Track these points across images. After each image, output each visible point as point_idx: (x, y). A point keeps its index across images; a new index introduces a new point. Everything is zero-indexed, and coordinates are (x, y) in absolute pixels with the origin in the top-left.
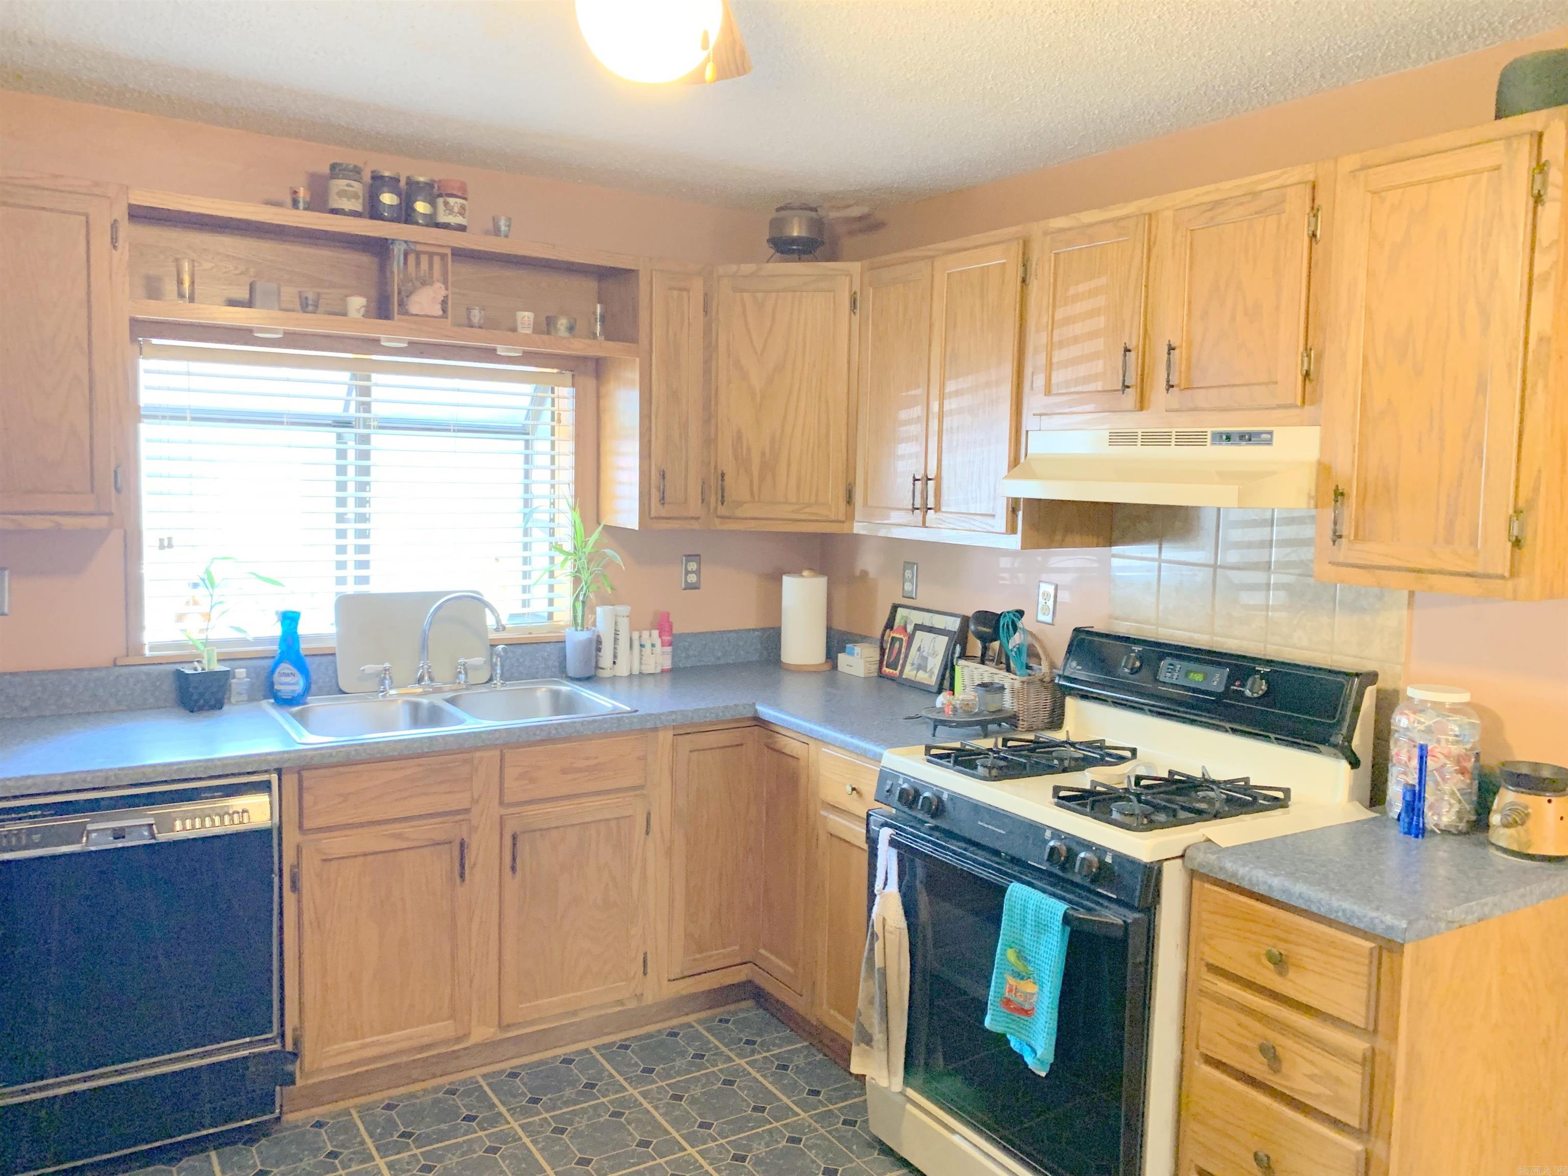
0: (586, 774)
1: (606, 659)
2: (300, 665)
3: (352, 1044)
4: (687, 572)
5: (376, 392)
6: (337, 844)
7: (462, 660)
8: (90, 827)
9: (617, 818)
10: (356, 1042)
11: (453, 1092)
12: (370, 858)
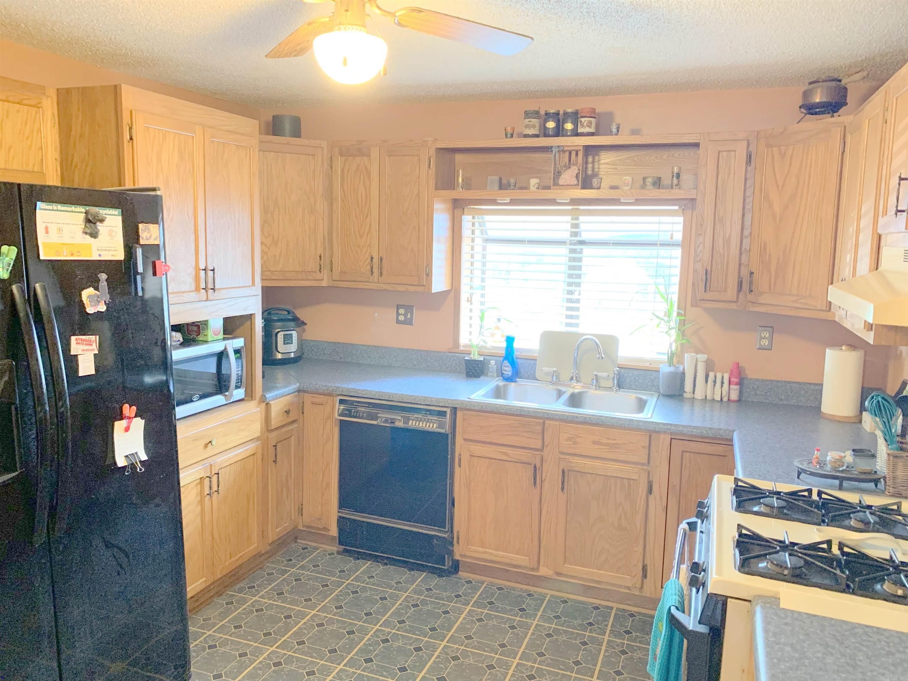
0: (608, 447)
1: (688, 387)
2: (513, 364)
3: (481, 549)
4: (761, 338)
5: (583, 226)
6: (478, 449)
7: (595, 373)
8: (379, 415)
9: (628, 479)
10: (482, 549)
11: (529, 595)
12: (493, 461)
